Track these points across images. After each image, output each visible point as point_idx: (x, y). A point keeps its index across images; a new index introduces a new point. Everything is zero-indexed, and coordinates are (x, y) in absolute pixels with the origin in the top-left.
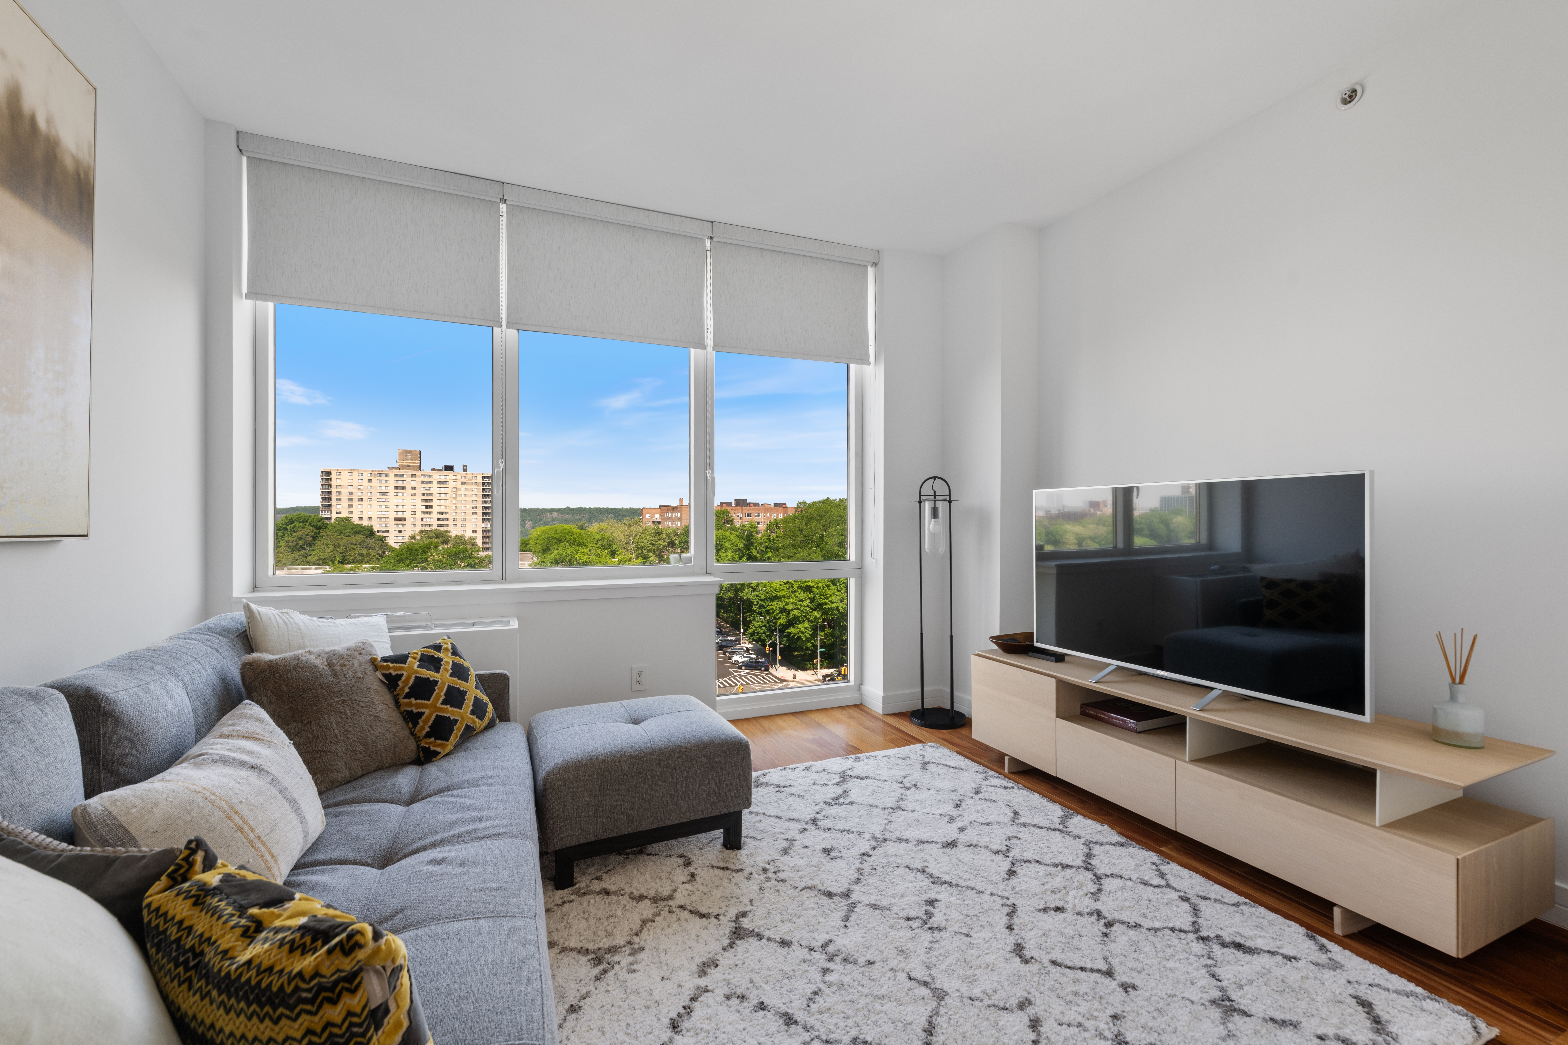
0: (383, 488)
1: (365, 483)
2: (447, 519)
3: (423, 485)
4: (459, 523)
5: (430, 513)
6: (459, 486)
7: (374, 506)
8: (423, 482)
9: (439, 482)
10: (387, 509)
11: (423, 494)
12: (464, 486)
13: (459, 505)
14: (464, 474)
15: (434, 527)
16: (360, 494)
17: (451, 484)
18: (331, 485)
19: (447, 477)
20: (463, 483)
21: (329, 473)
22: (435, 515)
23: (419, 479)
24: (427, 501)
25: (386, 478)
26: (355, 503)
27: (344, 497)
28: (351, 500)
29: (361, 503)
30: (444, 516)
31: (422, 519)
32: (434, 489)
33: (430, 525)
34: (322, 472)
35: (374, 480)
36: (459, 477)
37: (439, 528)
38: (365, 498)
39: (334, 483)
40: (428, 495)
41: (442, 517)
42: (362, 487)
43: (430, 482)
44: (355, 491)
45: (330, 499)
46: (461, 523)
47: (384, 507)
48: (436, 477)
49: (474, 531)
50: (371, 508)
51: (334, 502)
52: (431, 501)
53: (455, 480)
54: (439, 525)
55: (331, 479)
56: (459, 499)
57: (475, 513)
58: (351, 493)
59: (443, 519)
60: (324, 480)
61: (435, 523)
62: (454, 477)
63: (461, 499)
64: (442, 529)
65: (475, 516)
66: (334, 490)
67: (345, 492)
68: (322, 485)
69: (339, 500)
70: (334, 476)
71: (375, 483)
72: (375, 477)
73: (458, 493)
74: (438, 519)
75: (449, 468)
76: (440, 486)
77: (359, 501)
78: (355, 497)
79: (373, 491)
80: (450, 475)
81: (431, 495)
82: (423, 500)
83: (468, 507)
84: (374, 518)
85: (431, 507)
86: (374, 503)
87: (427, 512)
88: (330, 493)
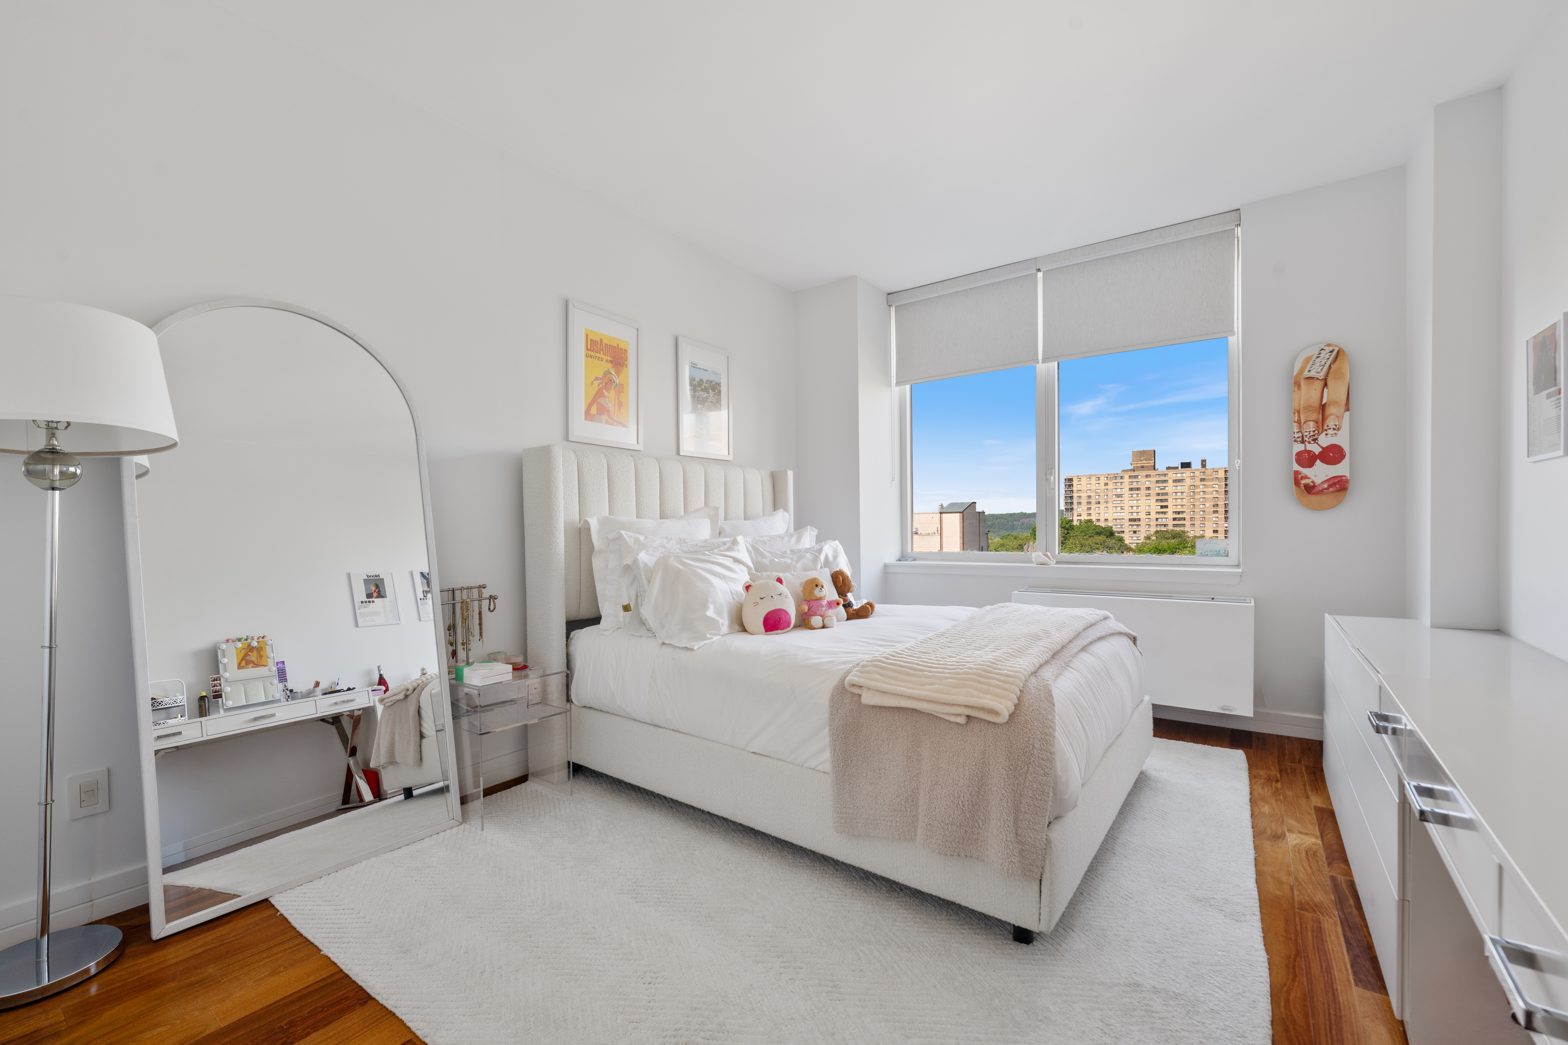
0: (1119, 490)
1: (1102, 487)
2: (1184, 519)
3: (1158, 485)
4: (1197, 523)
5: (1165, 513)
6: (1198, 483)
7: (1110, 508)
8: (1157, 482)
9: (1175, 481)
10: (1122, 511)
11: (1158, 494)
12: (1203, 483)
13: (1197, 504)
14: (1203, 470)
15: (1170, 528)
16: (1097, 497)
17: (1188, 482)
18: (1072, 491)
19: (1184, 475)
20: (1202, 480)
21: (1071, 480)
22: (1170, 515)
23: (1154, 479)
24: (1162, 500)
25: (1121, 481)
26: (1093, 506)
27: (1084, 501)
28: (1089, 503)
29: (1098, 505)
30: (1180, 516)
31: (1157, 519)
32: (1170, 488)
33: (1165, 525)
34: (1065, 479)
35: (1110, 483)
36: (1197, 473)
37: (1175, 529)
38: (1102, 501)
39: (1075, 488)
40: (1163, 494)
41: (1179, 517)
42: (1099, 491)
43: (1166, 481)
44: (1092, 494)
45: (1072, 503)
46: (1199, 522)
47: (1119, 509)
48: (1172, 475)
49: (1215, 531)
50: (1107, 510)
51: (1075, 506)
52: (1166, 500)
53: (1193, 478)
54: (1174, 525)
55: (1072, 485)
56: (1197, 497)
57: (1215, 512)
58: (1089, 497)
59: (1180, 519)
60: (1067, 486)
61: (1171, 523)
62: (1192, 474)
63: (1199, 497)
64: (1178, 529)
65: (1216, 515)
66: (1075, 495)
67: (1084, 495)
68: (1066, 491)
69: (1079, 503)
70: (1075, 482)
71: (1111, 486)
72: (1111, 481)
73: (1197, 490)
74: (1174, 519)
75: (1186, 465)
76: (1175, 484)
77: (1096, 503)
78: (1093, 501)
79: (1109, 493)
80: (1187, 473)
81: (1166, 494)
82: (1157, 500)
83: (1207, 505)
84: (1110, 519)
85: (1166, 507)
86: (1110, 505)
87: (1162, 513)
88: (1072, 497)
